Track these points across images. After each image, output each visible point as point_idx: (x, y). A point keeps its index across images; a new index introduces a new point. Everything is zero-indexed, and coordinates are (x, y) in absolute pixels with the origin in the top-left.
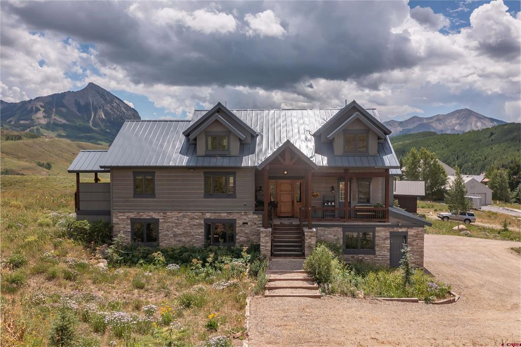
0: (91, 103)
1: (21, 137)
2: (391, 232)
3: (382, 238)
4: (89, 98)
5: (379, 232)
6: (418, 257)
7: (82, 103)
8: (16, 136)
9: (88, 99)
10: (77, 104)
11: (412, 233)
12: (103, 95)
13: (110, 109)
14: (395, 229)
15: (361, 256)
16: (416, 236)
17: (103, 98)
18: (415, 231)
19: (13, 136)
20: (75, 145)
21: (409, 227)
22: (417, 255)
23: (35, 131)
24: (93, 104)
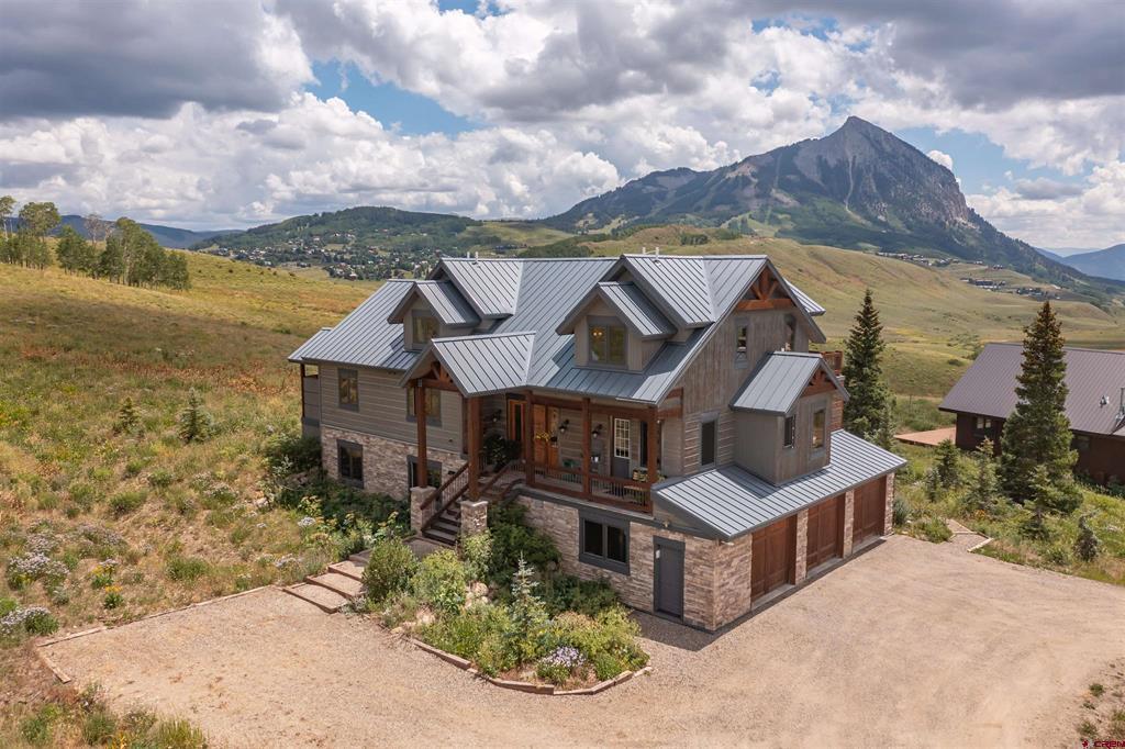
0: (850, 160)
1: (706, 238)
2: (655, 537)
3: (640, 544)
4: (847, 150)
5: (636, 532)
6: (701, 601)
7: (832, 162)
8: (698, 237)
9: (844, 152)
10: (822, 165)
11: (693, 549)
12: (877, 141)
13: (890, 171)
14: (663, 533)
15: (606, 573)
16: (699, 555)
17: (876, 149)
18: (699, 545)
19: (693, 237)
20: (804, 253)
21: (687, 533)
22: (701, 597)
23: (739, 224)
24: (854, 163)
